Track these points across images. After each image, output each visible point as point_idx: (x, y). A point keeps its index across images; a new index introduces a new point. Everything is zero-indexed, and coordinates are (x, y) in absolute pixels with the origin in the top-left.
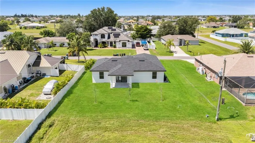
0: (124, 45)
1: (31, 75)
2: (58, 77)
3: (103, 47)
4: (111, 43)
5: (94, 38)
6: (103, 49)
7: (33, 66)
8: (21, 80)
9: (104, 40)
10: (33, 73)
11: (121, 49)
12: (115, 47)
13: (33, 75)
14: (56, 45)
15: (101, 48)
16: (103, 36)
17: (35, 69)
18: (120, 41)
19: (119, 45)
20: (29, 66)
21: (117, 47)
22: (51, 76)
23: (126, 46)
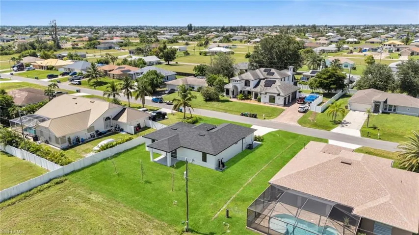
0: (272, 100)
1: (109, 128)
2: (132, 134)
3: (242, 99)
4: (256, 95)
5: (234, 84)
6: (243, 101)
7: (113, 119)
8: (94, 132)
9: (248, 89)
10: (112, 127)
11: (267, 105)
12: (259, 100)
13: (111, 128)
14: (194, 88)
15: (240, 99)
16: (247, 83)
17: (114, 122)
18: (266, 94)
19: (265, 99)
20: (108, 118)
21: (262, 101)
22: (127, 133)
23: (274, 102)
